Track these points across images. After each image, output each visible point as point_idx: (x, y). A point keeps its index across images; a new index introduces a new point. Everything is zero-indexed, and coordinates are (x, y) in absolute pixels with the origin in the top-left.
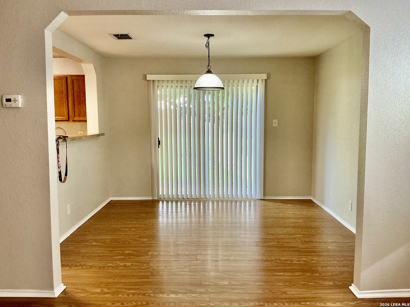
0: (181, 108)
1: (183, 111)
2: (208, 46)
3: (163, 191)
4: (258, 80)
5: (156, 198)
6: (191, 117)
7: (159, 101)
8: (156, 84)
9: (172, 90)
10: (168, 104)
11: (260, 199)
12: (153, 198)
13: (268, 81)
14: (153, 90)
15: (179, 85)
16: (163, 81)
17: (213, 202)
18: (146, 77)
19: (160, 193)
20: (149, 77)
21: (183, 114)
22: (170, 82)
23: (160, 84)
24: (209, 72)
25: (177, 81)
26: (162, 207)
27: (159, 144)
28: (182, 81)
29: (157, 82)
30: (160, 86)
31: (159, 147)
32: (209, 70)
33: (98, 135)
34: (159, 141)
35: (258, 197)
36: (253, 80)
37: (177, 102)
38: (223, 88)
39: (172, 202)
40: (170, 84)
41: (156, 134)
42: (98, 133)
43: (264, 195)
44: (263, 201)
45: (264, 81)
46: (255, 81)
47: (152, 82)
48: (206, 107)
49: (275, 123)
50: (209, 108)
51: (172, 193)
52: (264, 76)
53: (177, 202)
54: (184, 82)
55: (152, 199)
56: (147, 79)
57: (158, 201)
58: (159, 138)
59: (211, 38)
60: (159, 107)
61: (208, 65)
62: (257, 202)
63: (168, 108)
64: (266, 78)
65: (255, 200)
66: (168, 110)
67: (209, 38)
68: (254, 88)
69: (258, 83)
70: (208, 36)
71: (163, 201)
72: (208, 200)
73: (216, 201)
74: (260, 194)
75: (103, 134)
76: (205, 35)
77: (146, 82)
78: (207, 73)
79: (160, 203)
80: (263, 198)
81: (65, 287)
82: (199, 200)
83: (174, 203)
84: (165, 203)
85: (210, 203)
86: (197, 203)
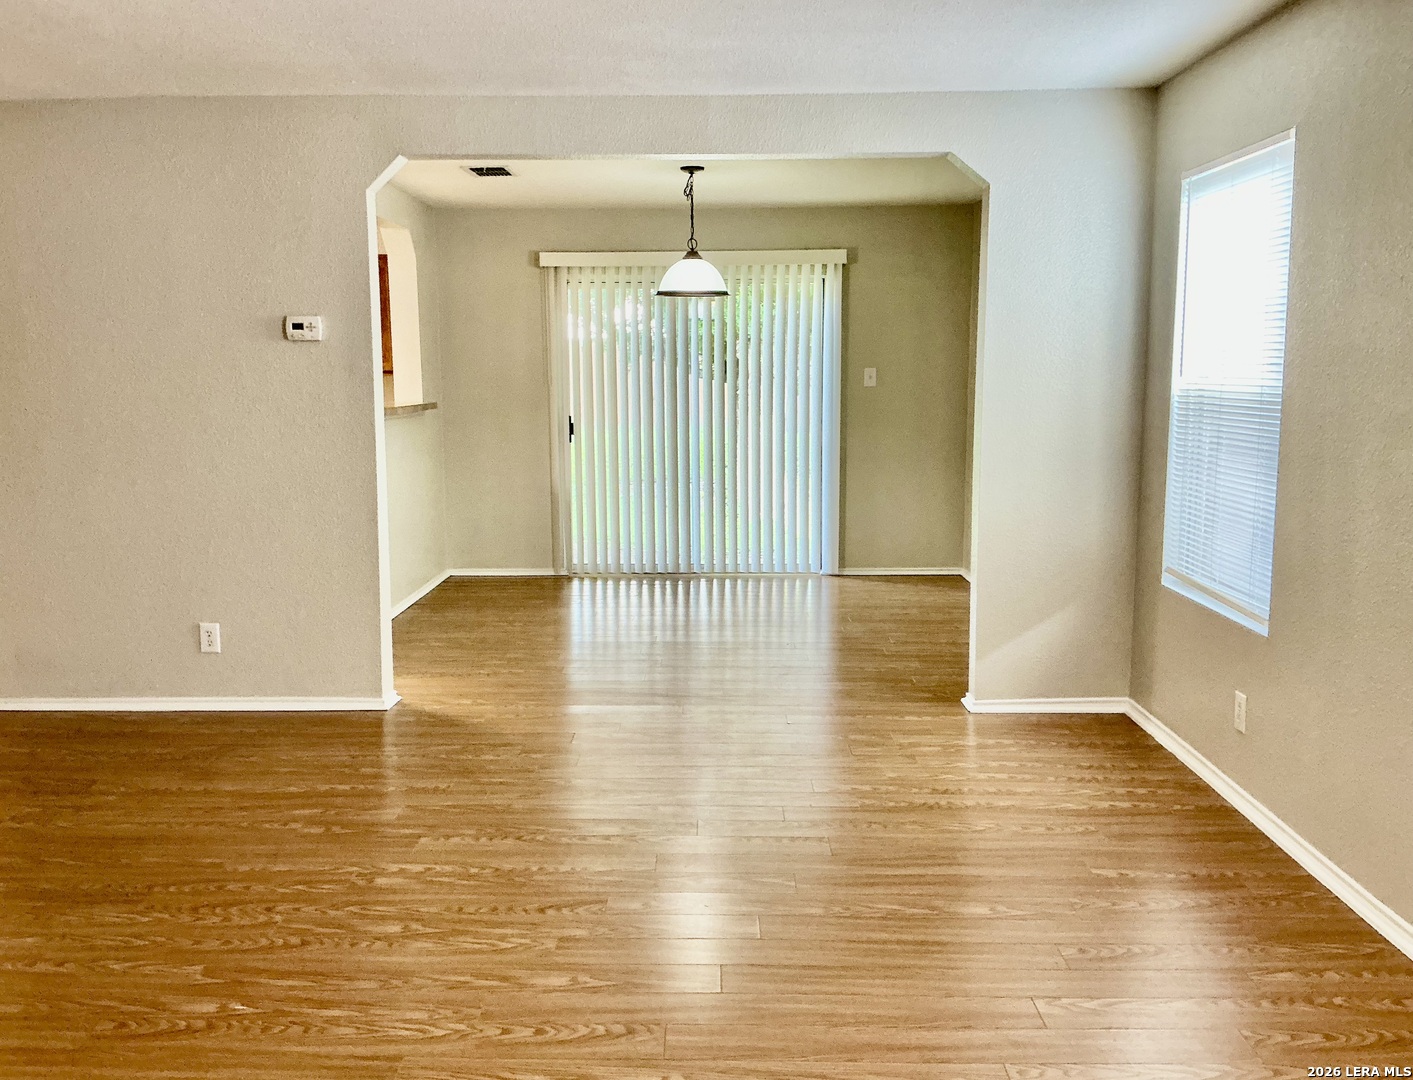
0: (627, 339)
1: (632, 347)
2: (689, 192)
3: (581, 551)
4: (825, 266)
5: (564, 572)
6: (654, 363)
7: (570, 317)
8: (564, 276)
9: (603, 290)
10: (593, 328)
11: (831, 573)
12: (556, 571)
13: (853, 268)
14: (556, 290)
15: (622, 277)
16: (581, 268)
17: (710, 581)
18: (537, 259)
19: (575, 561)
20: (547, 260)
21: (632, 357)
22: (600, 271)
23: (575, 276)
24: (693, 254)
25: (618, 269)
27: (571, 432)
28: (629, 269)
29: (566, 270)
30: (573, 282)
31: (571, 441)
32: (692, 249)
33: (425, 407)
34: (571, 425)
35: (827, 570)
36: (813, 266)
37: (618, 319)
38: (725, 293)
39: (605, 580)
40: (598, 277)
41: (565, 405)
42: (420, 402)
43: (842, 563)
44: (836, 579)
45: (841, 268)
46: (818, 268)
47: (552, 272)
48: (693, 335)
49: (870, 376)
50: (698, 337)
51: (606, 559)
52: (841, 256)
53: (617, 581)
54: (635, 271)
55: (553, 574)
56: (541, 265)
57: (569, 579)
58: (570, 418)
59: (697, 174)
60: (570, 336)
61: (691, 239)
62: (823, 581)
63: (593, 336)
64: (845, 262)
65: (819, 578)
66: (593, 344)
67: (692, 173)
68: (816, 285)
69: (825, 273)
70: (691, 170)
71: (582, 579)
72: (697, 577)
73: (717, 578)
74: (830, 565)
75: (434, 406)
76: (683, 168)
77: (537, 271)
78: (687, 257)
79: (576, 583)
80: (837, 573)
81: (400, 698)
82: (674, 577)
83: (610, 583)
84: (587, 582)
85: (703, 583)
86: (668, 582)
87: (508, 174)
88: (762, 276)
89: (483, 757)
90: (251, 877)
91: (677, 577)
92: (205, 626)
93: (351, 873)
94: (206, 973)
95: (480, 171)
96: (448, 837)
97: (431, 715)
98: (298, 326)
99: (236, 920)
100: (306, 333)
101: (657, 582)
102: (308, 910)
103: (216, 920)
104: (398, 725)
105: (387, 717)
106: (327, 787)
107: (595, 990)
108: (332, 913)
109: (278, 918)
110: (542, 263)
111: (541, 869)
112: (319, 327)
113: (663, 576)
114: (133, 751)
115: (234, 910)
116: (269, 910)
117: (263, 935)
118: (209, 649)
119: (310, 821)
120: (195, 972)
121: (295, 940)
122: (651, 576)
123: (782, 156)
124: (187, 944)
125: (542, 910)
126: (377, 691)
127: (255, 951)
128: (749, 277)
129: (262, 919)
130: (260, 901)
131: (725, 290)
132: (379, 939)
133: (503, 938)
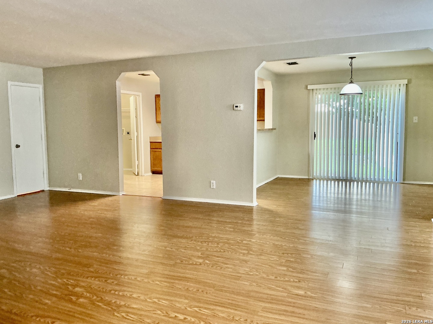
2: (351, 64)
4: (400, 85)
5: (311, 177)
7: (316, 105)
8: (315, 91)
9: (326, 95)
11: (400, 182)
12: (308, 176)
13: (409, 85)
14: (312, 97)
15: (333, 91)
16: (320, 89)
17: (358, 182)
18: (307, 87)
19: (315, 174)
20: (310, 87)
22: (326, 89)
23: (318, 92)
24: (351, 82)
25: (331, 88)
26: (315, 184)
27: (315, 137)
28: (335, 88)
29: (315, 90)
31: (315, 139)
32: (351, 81)
33: (272, 129)
34: (315, 135)
35: (398, 181)
36: (396, 85)
38: (362, 94)
39: (323, 181)
40: (325, 91)
41: (313, 129)
43: (404, 180)
44: (402, 184)
45: (405, 85)
46: (398, 86)
47: (311, 91)
49: (415, 119)
51: (324, 174)
52: (406, 82)
53: (327, 181)
54: (337, 89)
55: (308, 178)
56: (308, 89)
57: (313, 179)
58: (315, 132)
59: (353, 59)
60: (316, 109)
61: (351, 78)
62: (397, 184)
66: (323, 111)
67: (352, 59)
68: (397, 91)
69: (400, 87)
70: (352, 58)
71: (316, 180)
72: (354, 181)
73: (360, 182)
74: (400, 179)
75: (275, 129)
76: (349, 58)
77: (307, 90)
78: (349, 83)
79: (315, 181)
80: (402, 182)
81: (258, 204)
82: (346, 180)
83: (325, 181)
84: (318, 181)
85: (355, 183)
86: (344, 182)
87: (297, 64)
88: (378, 89)
89: (277, 219)
90: (215, 237)
91: (347, 180)
92: (212, 181)
93: (238, 239)
94: (201, 254)
95: (289, 64)
96: (263, 235)
97: (265, 209)
98: (237, 107)
99: (210, 245)
100: (238, 108)
101: (340, 182)
102: (227, 245)
103: (206, 244)
104: (257, 210)
105: (254, 208)
106: (236, 221)
107: (292, 272)
108: (232, 246)
109: (220, 246)
110: (308, 88)
111: (285, 245)
112: (242, 107)
113: (342, 180)
114: (194, 209)
115: (210, 243)
116: (218, 244)
117: (215, 249)
118: (213, 187)
119: (230, 228)
120: (199, 254)
121: (222, 251)
122: (339, 180)
123: (373, 52)
124: (198, 248)
125: (283, 254)
126: (252, 202)
127: (213, 251)
128: (374, 89)
129: (216, 245)
130: (216, 242)
131: (362, 93)
132: (242, 253)
133: (272, 258)
